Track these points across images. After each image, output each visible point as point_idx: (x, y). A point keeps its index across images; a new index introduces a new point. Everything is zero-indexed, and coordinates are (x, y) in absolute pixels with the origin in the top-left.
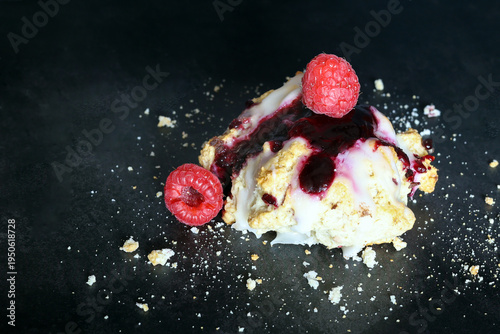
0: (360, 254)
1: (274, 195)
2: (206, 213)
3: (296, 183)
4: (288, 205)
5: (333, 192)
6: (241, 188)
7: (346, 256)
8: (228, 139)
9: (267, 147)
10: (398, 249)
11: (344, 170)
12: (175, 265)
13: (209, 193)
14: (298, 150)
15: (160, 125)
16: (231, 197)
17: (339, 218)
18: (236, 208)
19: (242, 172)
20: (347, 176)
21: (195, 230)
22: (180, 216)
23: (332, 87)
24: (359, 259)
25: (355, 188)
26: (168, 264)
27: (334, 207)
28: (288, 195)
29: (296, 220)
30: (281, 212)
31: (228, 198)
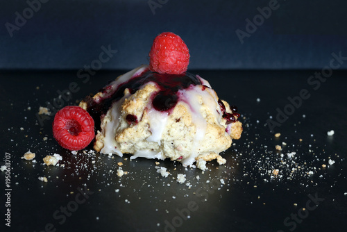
0: (195, 163)
1: (135, 114)
2: (83, 139)
3: (150, 107)
4: (145, 121)
5: (177, 111)
6: (109, 121)
7: (185, 165)
8: (97, 98)
9: (127, 91)
10: (220, 163)
11: (183, 98)
12: (63, 166)
13: (86, 123)
14: (151, 89)
15: (40, 113)
16: (100, 130)
17: (181, 130)
18: (104, 136)
19: (108, 113)
20: (186, 102)
21: (74, 153)
22: (65, 140)
23: (172, 50)
24: (194, 167)
25: (192, 109)
26: (58, 165)
27: (178, 121)
28: (145, 113)
29: (151, 132)
30: (140, 126)
31: (98, 131)
